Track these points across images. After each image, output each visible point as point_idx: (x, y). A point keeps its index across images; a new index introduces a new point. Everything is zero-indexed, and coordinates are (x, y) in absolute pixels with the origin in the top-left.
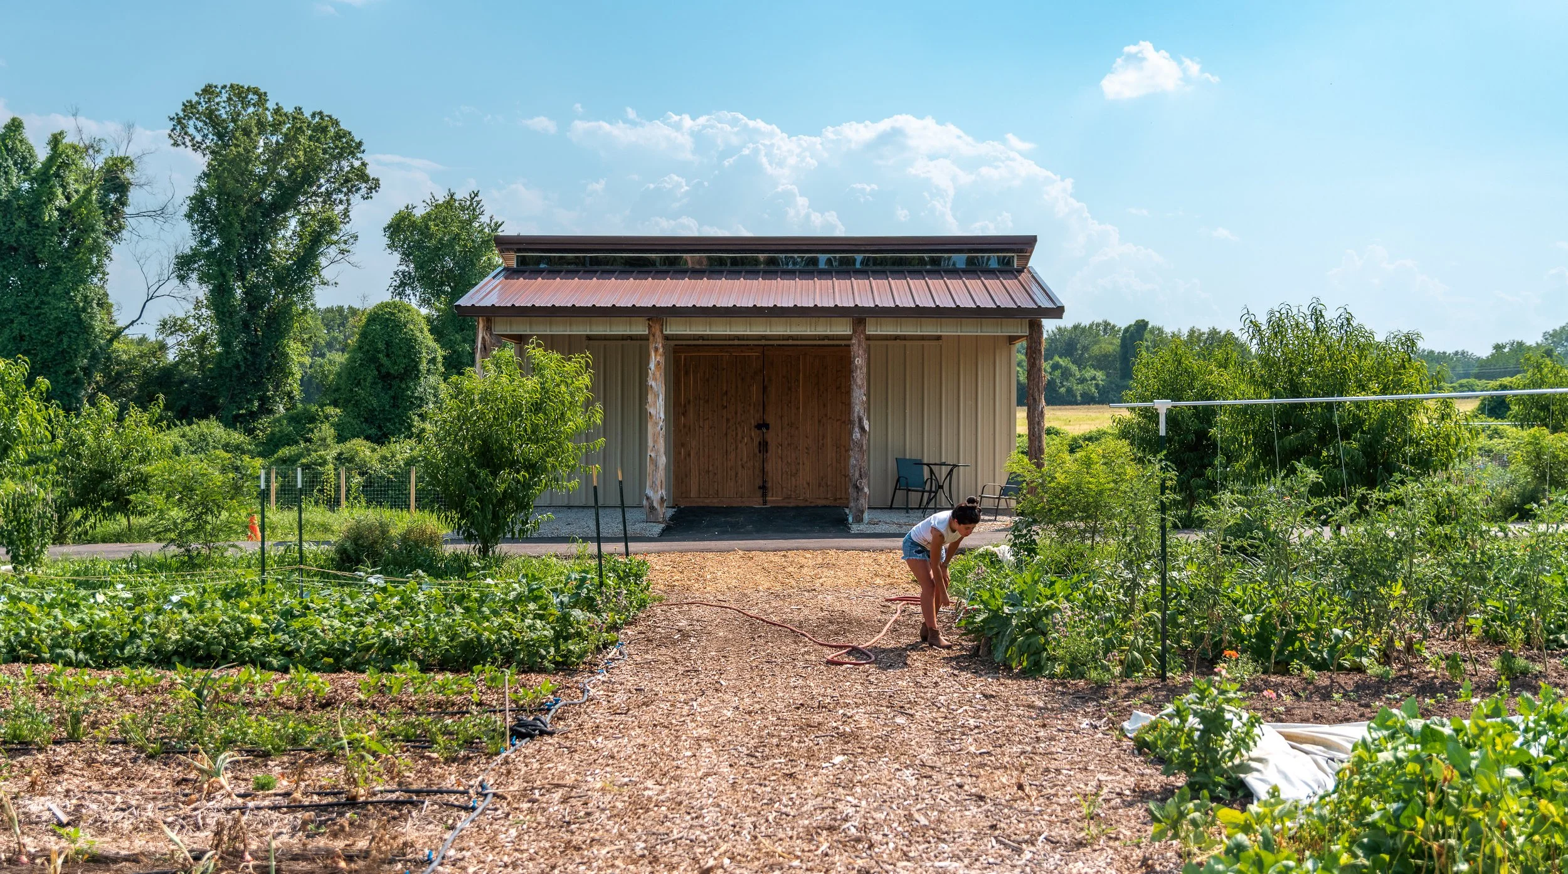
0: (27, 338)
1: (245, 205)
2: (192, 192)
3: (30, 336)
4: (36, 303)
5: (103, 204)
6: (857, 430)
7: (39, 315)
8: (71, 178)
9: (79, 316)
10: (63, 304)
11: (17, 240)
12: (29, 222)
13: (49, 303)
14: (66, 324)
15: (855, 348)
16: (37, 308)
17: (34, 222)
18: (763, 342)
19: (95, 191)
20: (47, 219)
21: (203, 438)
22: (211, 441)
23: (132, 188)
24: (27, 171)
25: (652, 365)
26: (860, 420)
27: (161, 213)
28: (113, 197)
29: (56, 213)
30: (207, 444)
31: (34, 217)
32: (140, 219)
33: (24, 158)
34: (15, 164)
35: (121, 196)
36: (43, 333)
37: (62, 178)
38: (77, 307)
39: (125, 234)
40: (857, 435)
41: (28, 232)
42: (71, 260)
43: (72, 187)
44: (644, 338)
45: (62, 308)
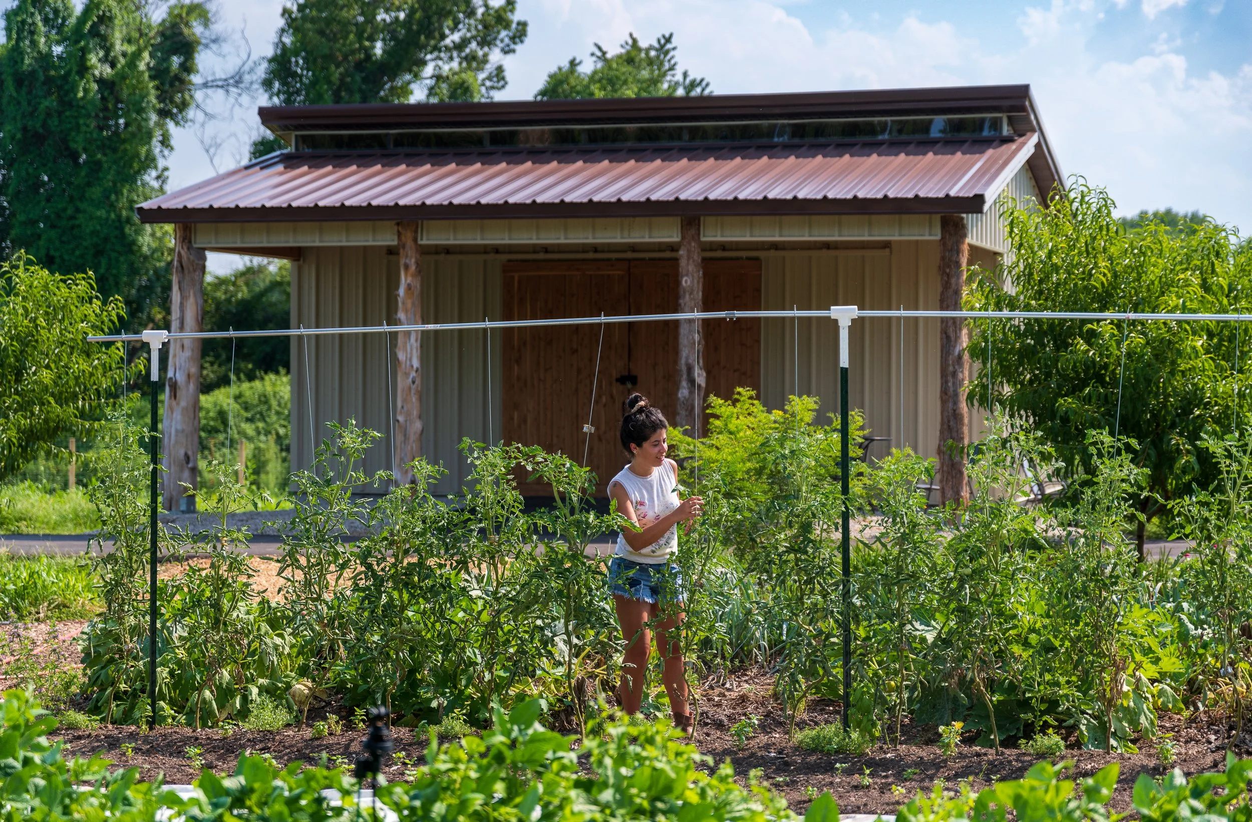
0: (58, 261)
1: (337, 67)
2: (270, 52)
3: (61, 257)
4: (70, 212)
5: (159, 73)
6: (684, 384)
7: (73, 228)
8: (117, 37)
9: (121, 229)
10: (101, 213)
11: (44, 125)
12: (61, 101)
13: (85, 212)
14: (106, 240)
15: (683, 263)
16: (72, 218)
17: (67, 102)
18: (629, 255)
19: (146, 55)
20: (81, 94)
21: (264, 400)
22: (274, 403)
23: (200, 48)
24: (60, 29)
25: (402, 291)
26: (690, 369)
27: (236, 81)
28: (176, 61)
29: (95, 87)
30: (269, 409)
31: (67, 93)
32: (210, 91)
33: (56, 12)
34: (46, 21)
35: (186, 60)
36: (77, 253)
37: (104, 38)
38: (119, 217)
39: (191, 113)
40: (683, 392)
41: (60, 114)
42: (115, 150)
43: (119, 47)
44: (392, 251)
45: (100, 218)
